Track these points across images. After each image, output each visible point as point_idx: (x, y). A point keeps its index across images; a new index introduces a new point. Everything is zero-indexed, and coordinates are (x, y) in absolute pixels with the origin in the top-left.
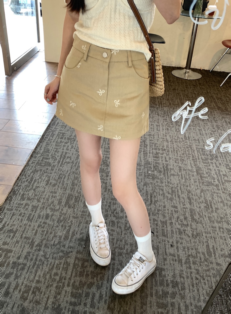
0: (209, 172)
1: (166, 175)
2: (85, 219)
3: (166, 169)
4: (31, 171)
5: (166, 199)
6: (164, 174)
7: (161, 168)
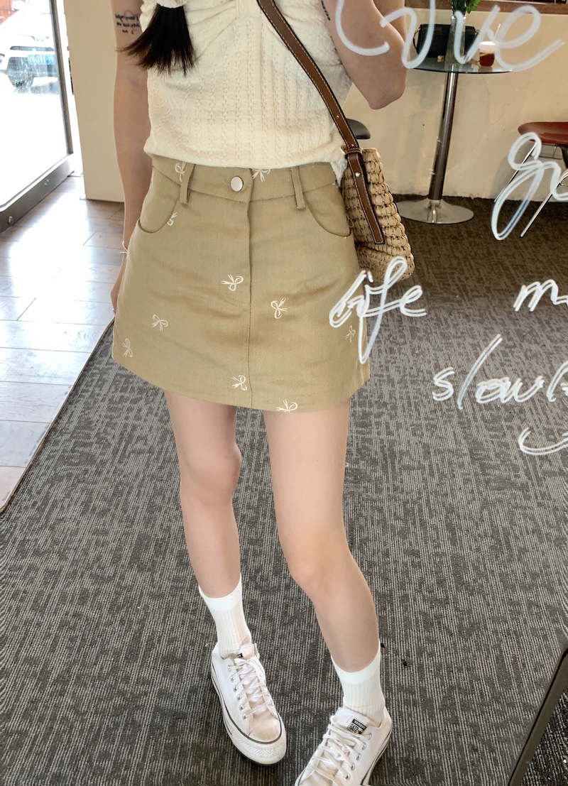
0: (502, 452)
1: (390, 470)
2: (181, 599)
3: (390, 455)
4: (44, 478)
5: (389, 534)
6: (384, 467)
7: (376, 453)
